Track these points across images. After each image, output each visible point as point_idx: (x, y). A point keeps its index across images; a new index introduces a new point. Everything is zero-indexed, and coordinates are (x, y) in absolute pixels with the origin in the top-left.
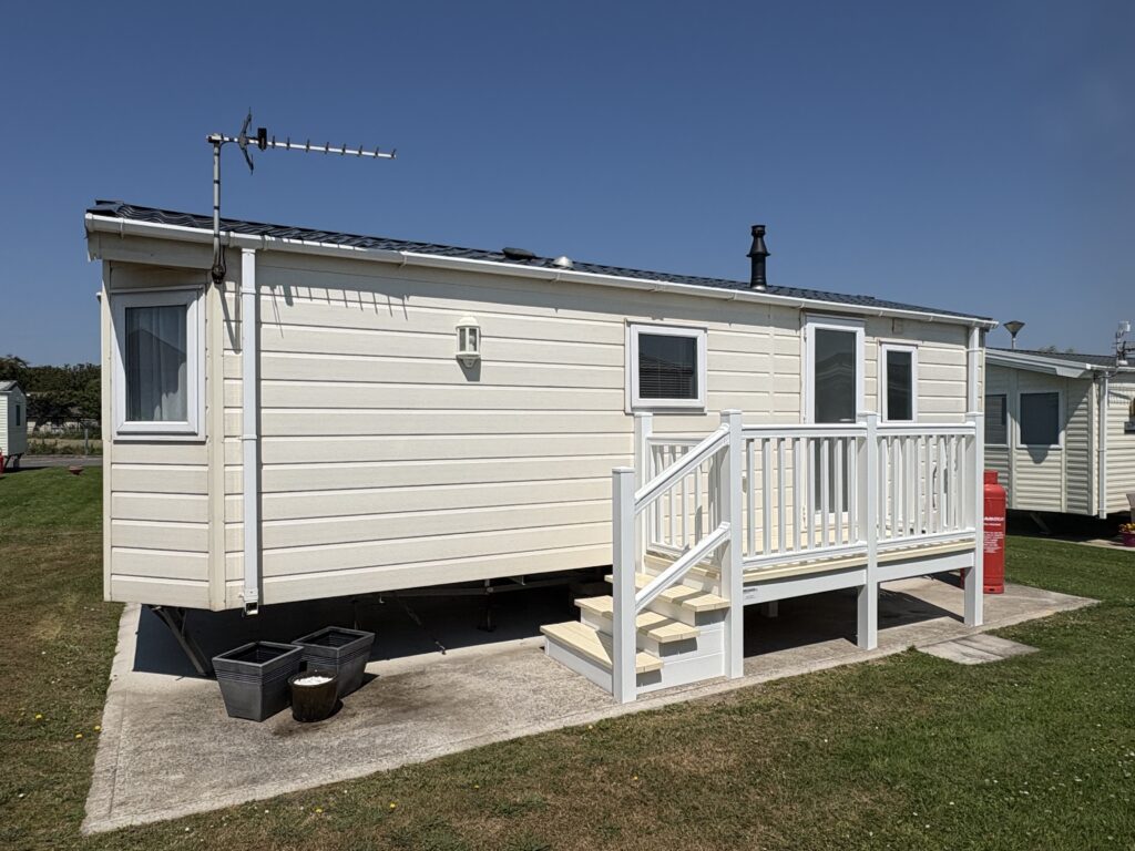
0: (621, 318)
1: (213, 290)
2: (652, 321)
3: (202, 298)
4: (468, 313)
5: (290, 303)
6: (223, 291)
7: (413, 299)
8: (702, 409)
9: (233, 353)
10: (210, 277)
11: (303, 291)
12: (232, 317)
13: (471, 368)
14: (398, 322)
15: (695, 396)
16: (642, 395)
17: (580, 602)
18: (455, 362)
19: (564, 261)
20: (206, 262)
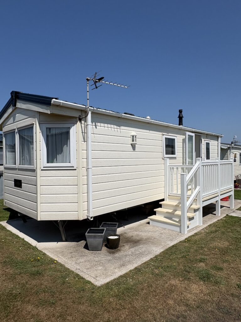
0: (161, 133)
1: (79, 123)
2: (168, 134)
3: (75, 126)
4: (133, 131)
5: (96, 128)
6: (81, 124)
7: (122, 127)
8: (176, 157)
9: (83, 142)
10: (78, 119)
11: (99, 124)
12: (83, 132)
13: (133, 146)
14: (119, 134)
15: (175, 154)
16: (166, 154)
17: (155, 210)
18: (130, 145)
19: (148, 117)
20: (77, 114)
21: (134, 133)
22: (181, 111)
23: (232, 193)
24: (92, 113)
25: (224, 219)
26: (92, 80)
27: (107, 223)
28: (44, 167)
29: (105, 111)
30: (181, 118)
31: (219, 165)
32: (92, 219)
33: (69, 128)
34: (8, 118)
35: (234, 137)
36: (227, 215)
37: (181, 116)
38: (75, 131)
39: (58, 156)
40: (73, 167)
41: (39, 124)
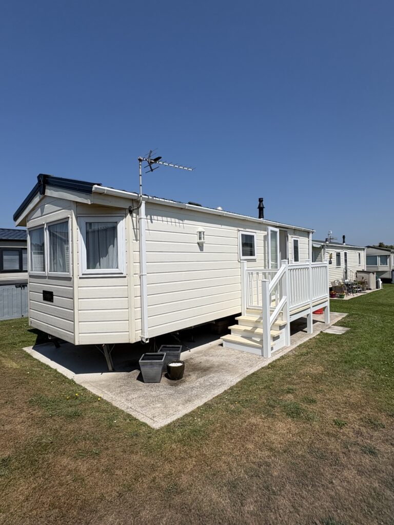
0: (236, 229)
1: (129, 216)
2: (245, 230)
3: (124, 220)
4: (200, 226)
5: (152, 222)
6: (132, 217)
7: (186, 221)
8: (255, 259)
9: (135, 241)
10: (127, 211)
11: (155, 217)
12: (135, 227)
13: (201, 246)
14: (181, 230)
15: (254, 255)
16: (243, 255)
17: (230, 327)
18: (197, 244)
19: (220, 208)
20: (126, 205)
21: (201, 229)
22: (261, 200)
23: (327, 304)
24: (147, 203)
25: (318, 337)
26: (146, 160)
27: (168, 346)
28: (83, 274)
29: (163, 200)
30: (261, 209)
31: (311, 269)
32: (148, 342)
33: (117, 223)
34: (34, 209)
35: (329, 232)
36: (321, 332)
37: (262, 206)
38: (124, 226)
39: (101, 259)
40: (122, 274)
41: (77, 218)
